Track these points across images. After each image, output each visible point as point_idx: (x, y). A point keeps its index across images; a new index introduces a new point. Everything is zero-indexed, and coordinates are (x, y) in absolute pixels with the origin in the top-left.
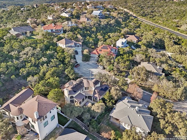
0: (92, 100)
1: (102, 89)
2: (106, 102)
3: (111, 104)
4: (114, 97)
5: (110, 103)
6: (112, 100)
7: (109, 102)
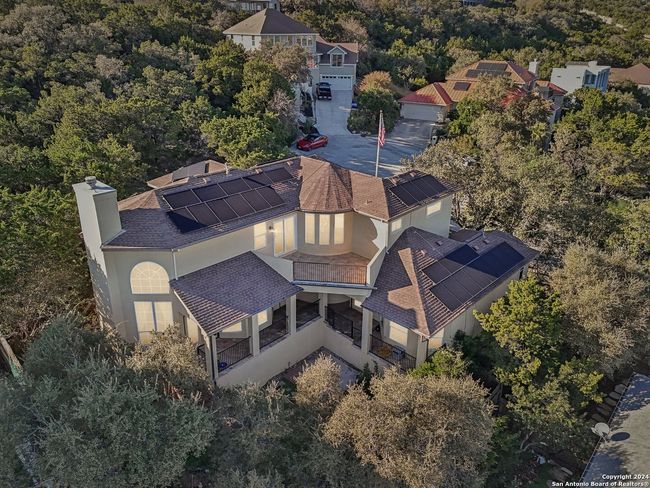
0: (357, 341)
1: (463, 255)
2: (501, 375)
3: (559, 406)
4: (597, 334)
5: (550, 388)
6: (566, 369)
7: (539, 378)
